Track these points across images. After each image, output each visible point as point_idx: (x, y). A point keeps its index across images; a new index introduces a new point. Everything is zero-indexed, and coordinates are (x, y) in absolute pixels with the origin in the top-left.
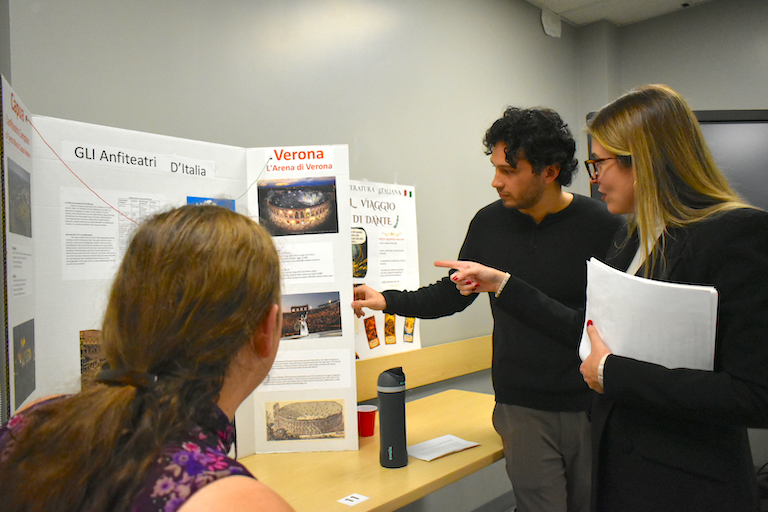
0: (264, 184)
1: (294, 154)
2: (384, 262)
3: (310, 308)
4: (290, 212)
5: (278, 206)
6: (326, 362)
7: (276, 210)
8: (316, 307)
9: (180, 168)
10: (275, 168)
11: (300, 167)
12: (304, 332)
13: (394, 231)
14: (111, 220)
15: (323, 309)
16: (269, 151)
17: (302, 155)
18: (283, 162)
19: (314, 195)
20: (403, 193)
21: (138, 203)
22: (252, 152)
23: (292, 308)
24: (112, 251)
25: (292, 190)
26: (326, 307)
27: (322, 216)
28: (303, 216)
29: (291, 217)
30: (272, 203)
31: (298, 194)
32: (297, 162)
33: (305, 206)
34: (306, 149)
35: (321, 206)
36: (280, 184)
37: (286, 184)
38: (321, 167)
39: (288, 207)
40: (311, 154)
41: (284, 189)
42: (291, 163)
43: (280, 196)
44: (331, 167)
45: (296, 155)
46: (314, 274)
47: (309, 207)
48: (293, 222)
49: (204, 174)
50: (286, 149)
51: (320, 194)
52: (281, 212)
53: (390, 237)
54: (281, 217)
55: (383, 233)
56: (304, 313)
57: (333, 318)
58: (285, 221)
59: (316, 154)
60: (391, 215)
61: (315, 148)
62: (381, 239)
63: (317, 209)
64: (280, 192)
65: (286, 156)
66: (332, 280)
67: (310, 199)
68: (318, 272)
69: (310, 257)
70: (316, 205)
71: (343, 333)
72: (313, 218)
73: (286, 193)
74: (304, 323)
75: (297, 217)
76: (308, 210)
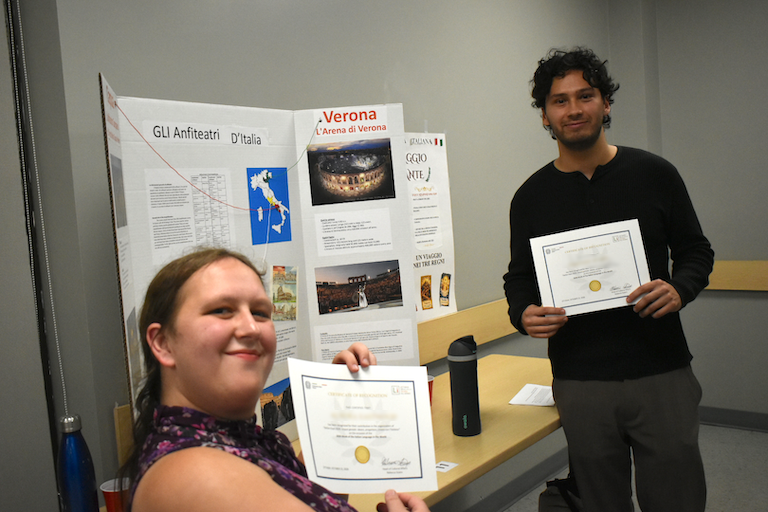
0: (314, 149)
1: (345, 115)
2: (418, 220)
3: (369, 278)
4: (343, 178)
5: (330, 172)
6: (386, 333)
7: (328, 176)
8: (375, 277)
9: (239, 138)
10: (325, 131)
11: (352, 130)
12: (363, 303)
13: (427, 185)
14: (187, 200)
15: (382, 279)
16: (318, 113)
17: (353, 117)
18: (333, 125)
19: (368, 159)
20: (434, 143)
21: (206, 180)
22: (300, 115)
23: (350, 279)
24: (189, 231)
25: (345, 154)
26: (385, 276)
27: (377, 181)
28: (357, 182)
29: (344, 183)
30: (324, 169)
31: (351, 158)
32: (348, 124)
33: (359, 171)
34: (358, 109)
35: (377, 171)
36: (332, 149)
37: (337, 148)
38: (374, 128)
39: (341, 173)
40: (363, 115)
41: (336, 153)
42: (342, 125)
43: (332, 161)
44: (385, 128)
45: (347, 117)
46: (371, 243)
47: (363, 171)
48: (347, 188)
49: (259, 142)
50: (337, 110)
51: (375, 157)
52: (333, 178)
53: (422, 192)
54: (334, 183)
55: (416, 188)
56: (362, 283)
57: (393, 287)
58: (339, 188)
59: (368, 115)
60: (422, 167)
61: (367, 109)
62: (415, 195)
63: (371, 173)
64: (332, 157)
65: (337, 118)
66: (389, 248)
67: (364, 163)
68: (375, 240)
69: (366, 225)
70: (370, 169)
71: (404, 303)
72: (368, 184)
73: (338, 157)
74: (362, 294)
75: (350, 183)
76: (362, 175)
